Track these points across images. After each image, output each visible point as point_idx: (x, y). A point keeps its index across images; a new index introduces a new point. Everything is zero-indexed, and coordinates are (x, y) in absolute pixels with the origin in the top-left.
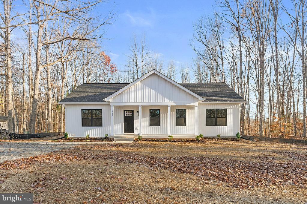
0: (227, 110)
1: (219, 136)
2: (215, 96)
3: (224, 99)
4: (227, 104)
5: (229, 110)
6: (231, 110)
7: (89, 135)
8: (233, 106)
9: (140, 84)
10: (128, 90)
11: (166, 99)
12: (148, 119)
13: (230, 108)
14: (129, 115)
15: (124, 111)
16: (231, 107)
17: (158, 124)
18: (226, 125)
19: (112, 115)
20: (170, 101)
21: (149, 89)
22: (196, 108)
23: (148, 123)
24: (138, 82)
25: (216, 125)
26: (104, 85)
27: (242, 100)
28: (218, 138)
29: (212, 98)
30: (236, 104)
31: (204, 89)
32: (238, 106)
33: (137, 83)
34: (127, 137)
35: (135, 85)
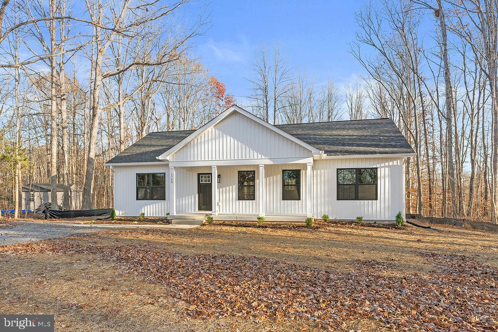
0: (379, 170)
1: (360, 219)
2: (358, 145)
3: (373, 149)
4: (378, 159)
5: (383, 169)
6: (387, 169)
7: (144, 214)
8: (391, 163)
9: (213, 130)
10: (196, 140)
11: (255, 154)
12: (235, 187)
13: (385, 167)
14: (206, 181)
15: (199, 174)
16: (387, 164)
17: (252, 197)
18: (376, 199)
19: (172, 182)
20: (263, 157)
21: (228, 138)
22: (309, 168)
23: (235, 194)
24: (211, 127)
25: (357, 198)
26: (180, 134)
27: (409, 150)
28: (359, 223)
29: (350, 147)
30: (395, 159)
31: (344, 133)
32: (398, 162)
33: (209, 129)
34: (193, 218)
35: (206, 132)
